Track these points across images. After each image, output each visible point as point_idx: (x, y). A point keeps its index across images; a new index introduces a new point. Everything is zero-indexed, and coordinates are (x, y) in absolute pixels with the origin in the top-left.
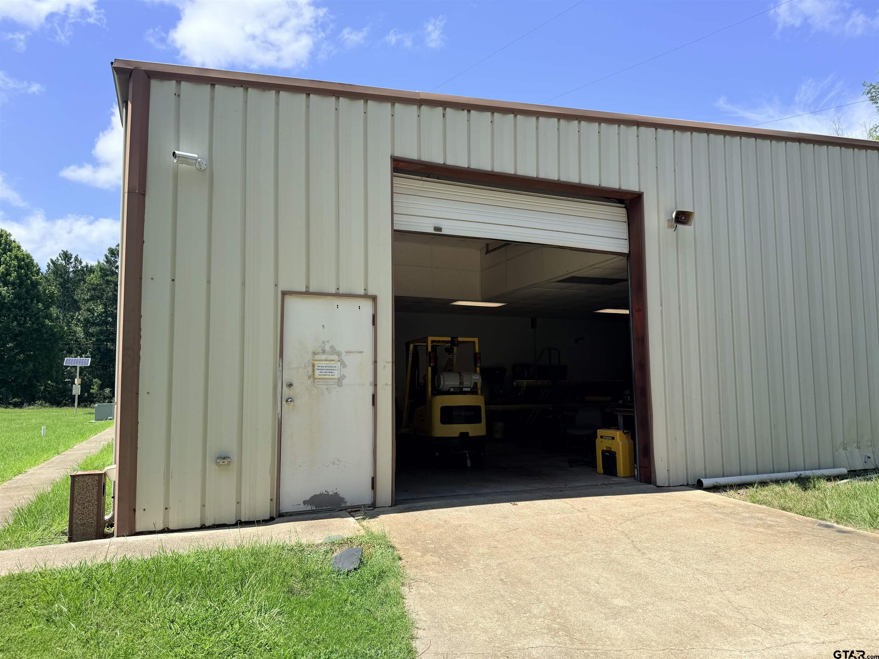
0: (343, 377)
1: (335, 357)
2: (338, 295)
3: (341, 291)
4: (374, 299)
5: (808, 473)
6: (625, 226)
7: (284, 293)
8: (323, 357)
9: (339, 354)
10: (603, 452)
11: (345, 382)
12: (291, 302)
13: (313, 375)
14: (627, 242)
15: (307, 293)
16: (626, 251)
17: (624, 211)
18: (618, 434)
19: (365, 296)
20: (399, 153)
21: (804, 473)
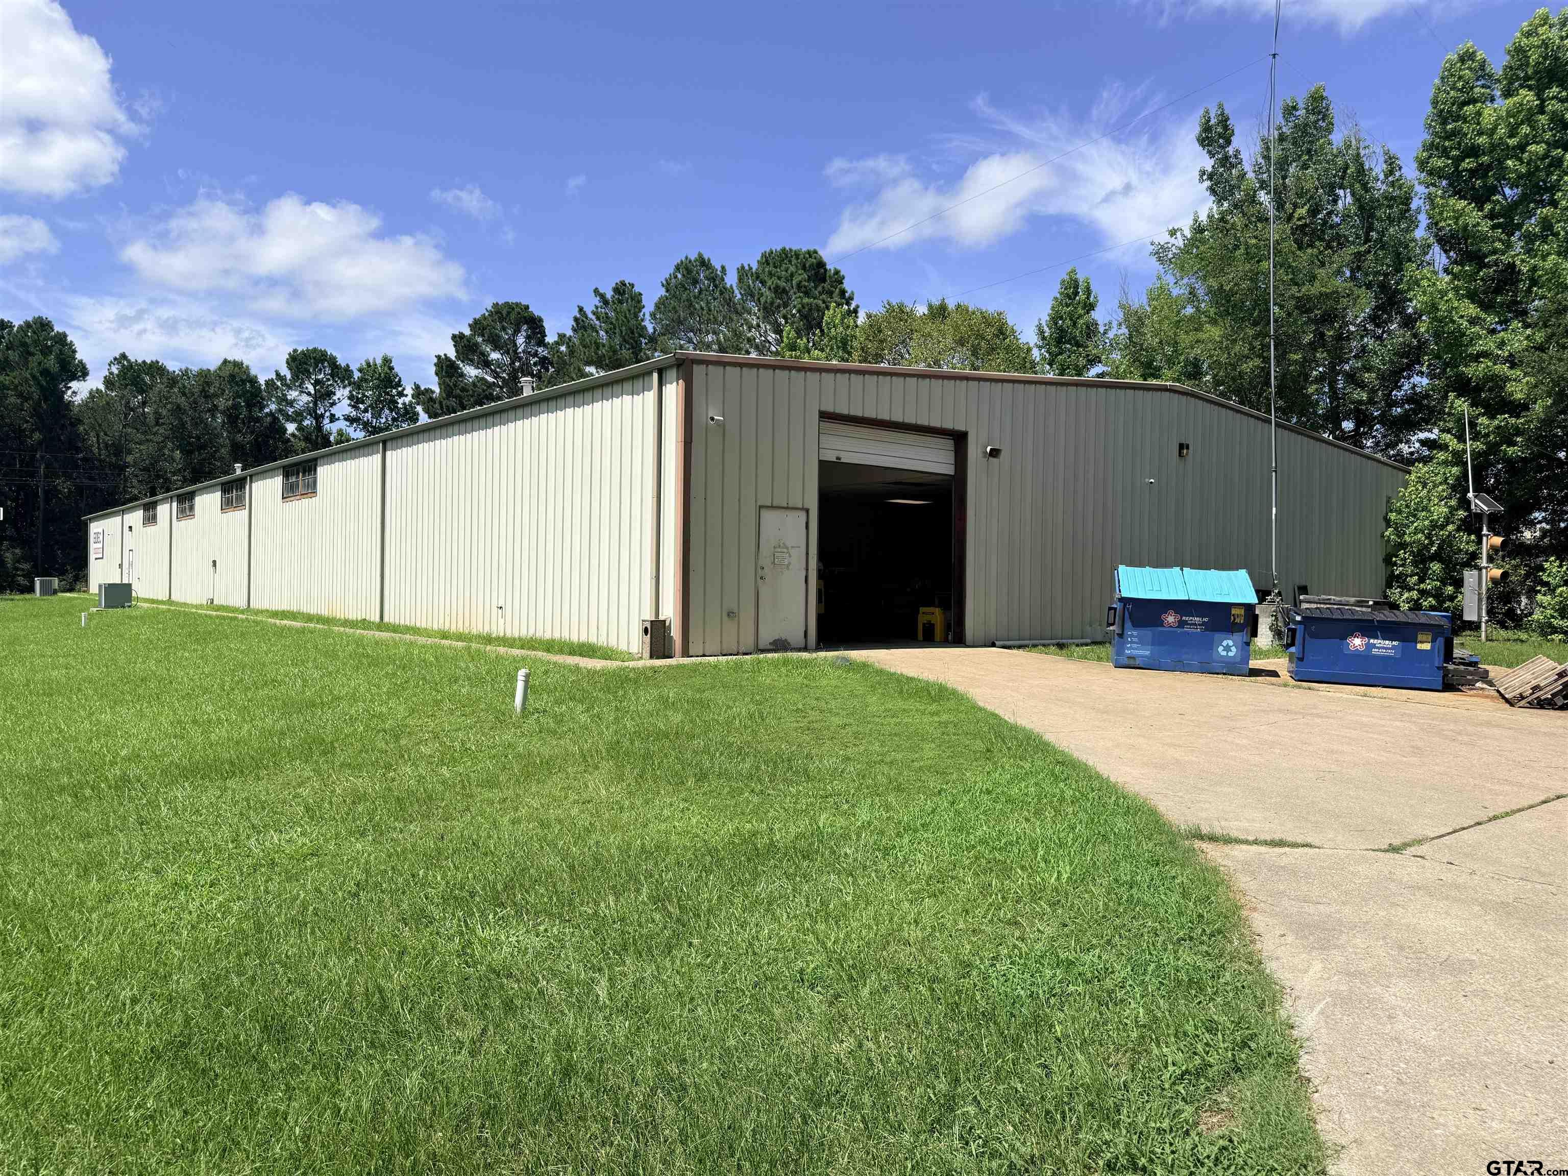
0: (789, 564)
1: (785, 550)
2: (787, 508)
3: (790, 505)
4: (807, 511)
5: (1064, 641)
6: (953, 454)
7: (760, 507)
8: (779, 550)
9: (787, 548)
10: (924, 624)
11: (791, 567)
12: (765, 514)
13: (774, 563)
14: (953, 467)
15: (772, 507)
16: (952, 473)
17: (952, 442)
18: (937, 611)
19: (802, 509)
20: (823, 409)
21: (1061, 641)
